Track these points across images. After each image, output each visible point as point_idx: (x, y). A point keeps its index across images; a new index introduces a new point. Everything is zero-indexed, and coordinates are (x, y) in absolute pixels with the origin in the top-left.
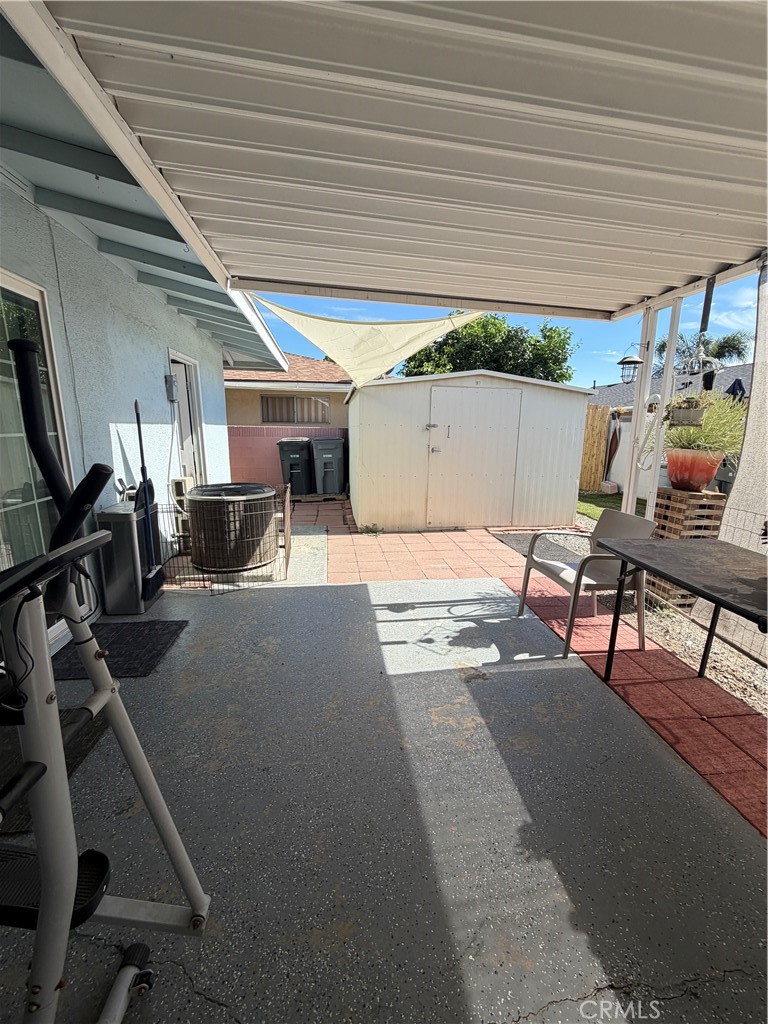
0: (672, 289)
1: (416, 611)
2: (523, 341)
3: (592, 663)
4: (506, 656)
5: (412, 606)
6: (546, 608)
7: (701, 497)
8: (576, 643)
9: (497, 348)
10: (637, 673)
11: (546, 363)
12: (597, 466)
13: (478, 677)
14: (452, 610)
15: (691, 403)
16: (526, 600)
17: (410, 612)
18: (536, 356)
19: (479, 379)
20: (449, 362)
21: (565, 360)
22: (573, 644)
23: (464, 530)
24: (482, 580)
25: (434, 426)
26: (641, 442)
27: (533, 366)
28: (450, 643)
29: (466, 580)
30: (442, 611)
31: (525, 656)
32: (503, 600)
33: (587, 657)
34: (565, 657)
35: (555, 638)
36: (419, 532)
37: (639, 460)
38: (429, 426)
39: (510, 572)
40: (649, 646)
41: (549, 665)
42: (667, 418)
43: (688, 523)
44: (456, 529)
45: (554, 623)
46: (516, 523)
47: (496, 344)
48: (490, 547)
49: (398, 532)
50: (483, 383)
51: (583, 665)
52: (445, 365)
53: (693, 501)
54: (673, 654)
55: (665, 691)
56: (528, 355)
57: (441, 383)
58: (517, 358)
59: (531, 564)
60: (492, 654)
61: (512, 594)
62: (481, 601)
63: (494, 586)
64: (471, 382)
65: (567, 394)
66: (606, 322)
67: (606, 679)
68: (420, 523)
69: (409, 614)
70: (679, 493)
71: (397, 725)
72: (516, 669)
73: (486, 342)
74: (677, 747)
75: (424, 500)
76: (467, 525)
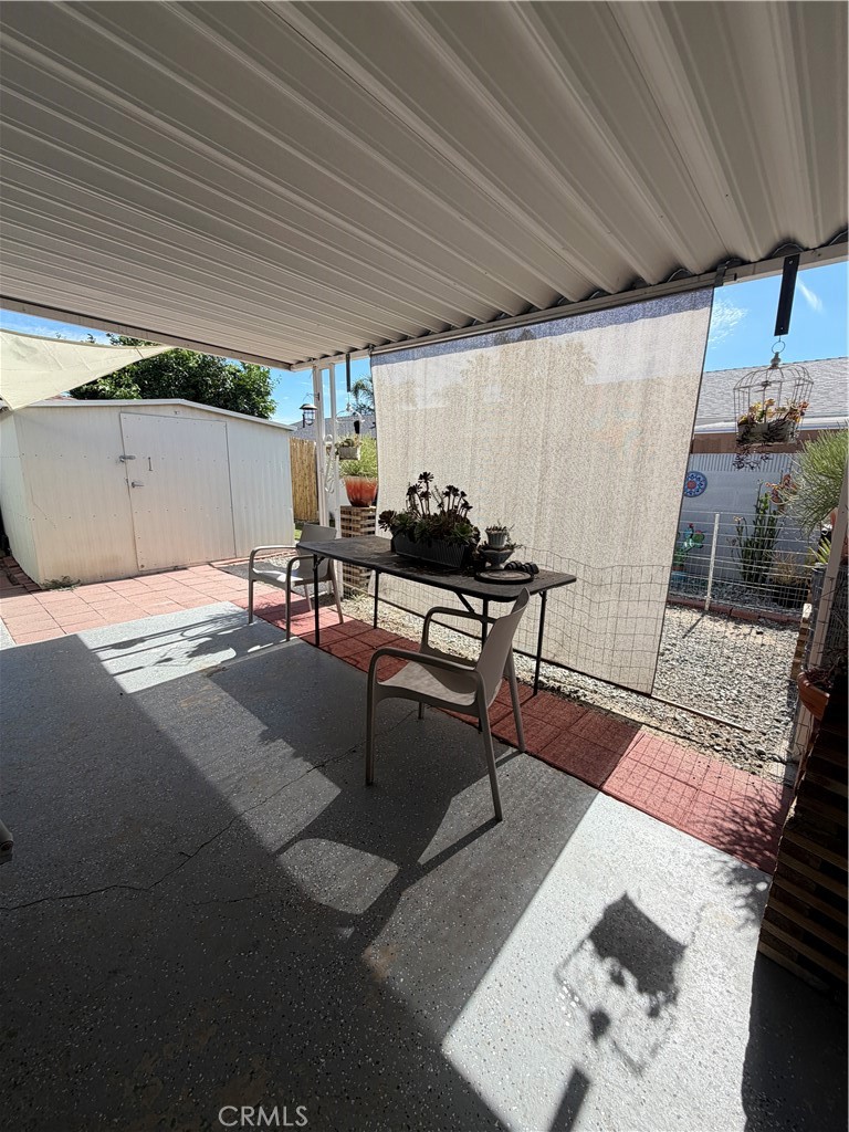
0: (326, 356)
1: (146, 643)
2: (221, 369)
3: (308, 639)
4: (241, 651)
5: (142, 640)
6: (271, 614)
7: (369, 511)
8: (294, 630)
9: (193, 373)
10: (337, 636)
11: (249, 395)
12: (311, 496)
13: (219, 670)
14: (185, 634)
15: (349, 443)
16: (252, 612)
17: (139, 645)
18: (237, 385)
19: (178, 409)
20: (134, 382)
21: (268, 394)
22: (292, 631)
23: (185, 569)
24: (211, 606)
25: (130, 458)
26: (325, 471)
27: (236, 397)
28: (189, 656)
29: (195, 609)
30: (177, 636)
31: (258, 647)
32: (234, 616)
33: (303, 637)
34: (288, 640)
35: (280, 631)
36: (130, 578)
37: (326, 485)
38: (124, 458)
39: (238, 595)
40: (346, 620)
41: (276, 648)
42: (337, 453)
43: (363, 530)
44: (176, 569)
45: (279, 622)
46: (239, 554)
47: (190, 368)
48: (216, 579)
49: (102, 582)
50: (182, 413)
51: (301, 641)
52: (129, 386)
53: (364, 514)
54: (361, 621)
55: (354, 641)
56: (229, 385)
57: (132, 410)
58: (217, 387)
59: (253, 579)
60: (230, 653)
61: (242, 610)
62: (214, 621)
63: (225, 607)
64: (170, 412)
65: (270, 428)
66: (287, 372)
67: (317, 645)
68: (130, 567)
69: (140, 646)
70: (356, 510)
71: (149, 721)
72: (252, 656)
73: (178, 364)
74: (359, 666)
75: (131, 543)
76: (187, 563)
